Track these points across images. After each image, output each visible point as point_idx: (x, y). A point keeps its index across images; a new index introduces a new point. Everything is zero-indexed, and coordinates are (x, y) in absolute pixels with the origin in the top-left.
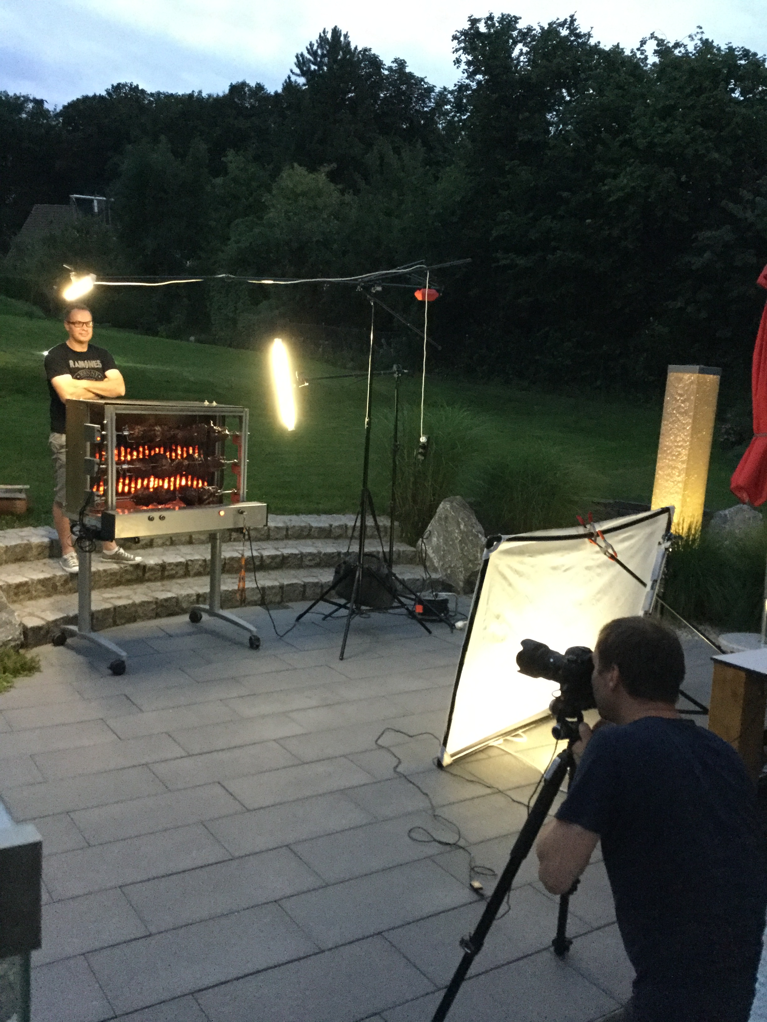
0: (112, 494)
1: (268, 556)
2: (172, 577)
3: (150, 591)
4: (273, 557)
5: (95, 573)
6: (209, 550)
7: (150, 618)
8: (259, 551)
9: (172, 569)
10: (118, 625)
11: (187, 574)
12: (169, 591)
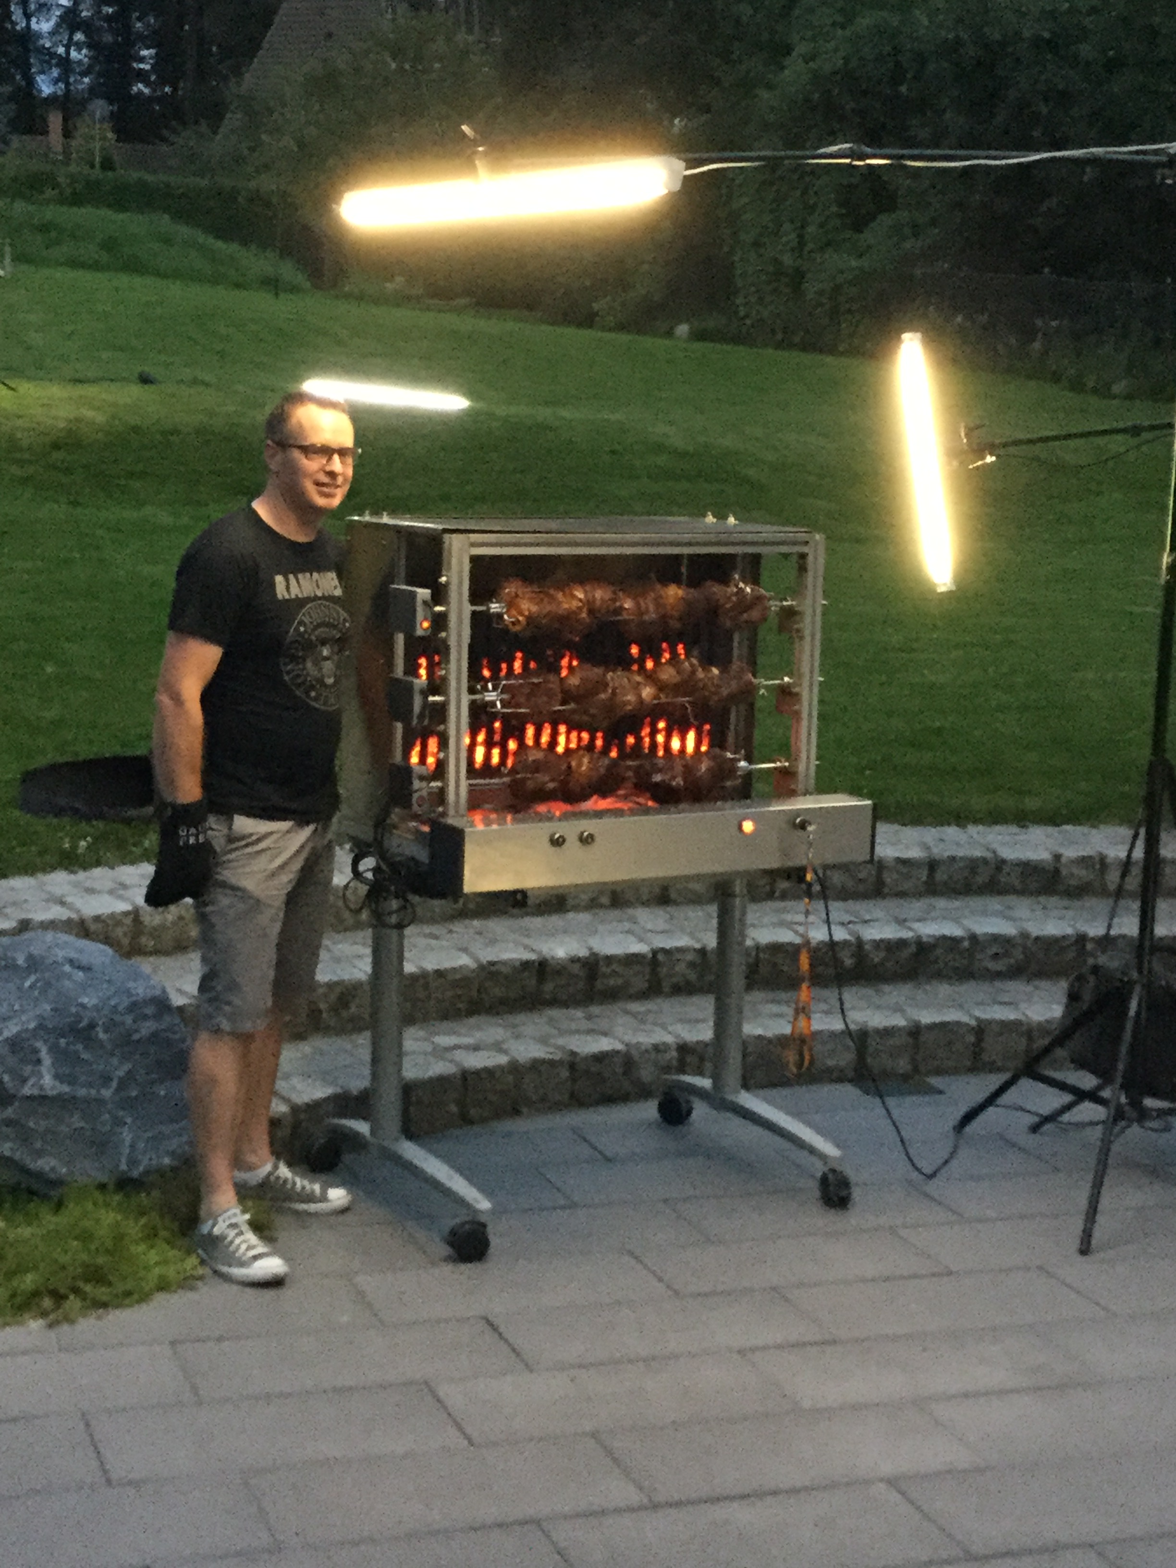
0: (458, 772)
2: (612, 996)
3: (555, 1032)
6: (714, 924)
7: (555, 1106)
8: (852, 927)
9: (614, 974)
11: (653, 989)
12: (605, 1034)
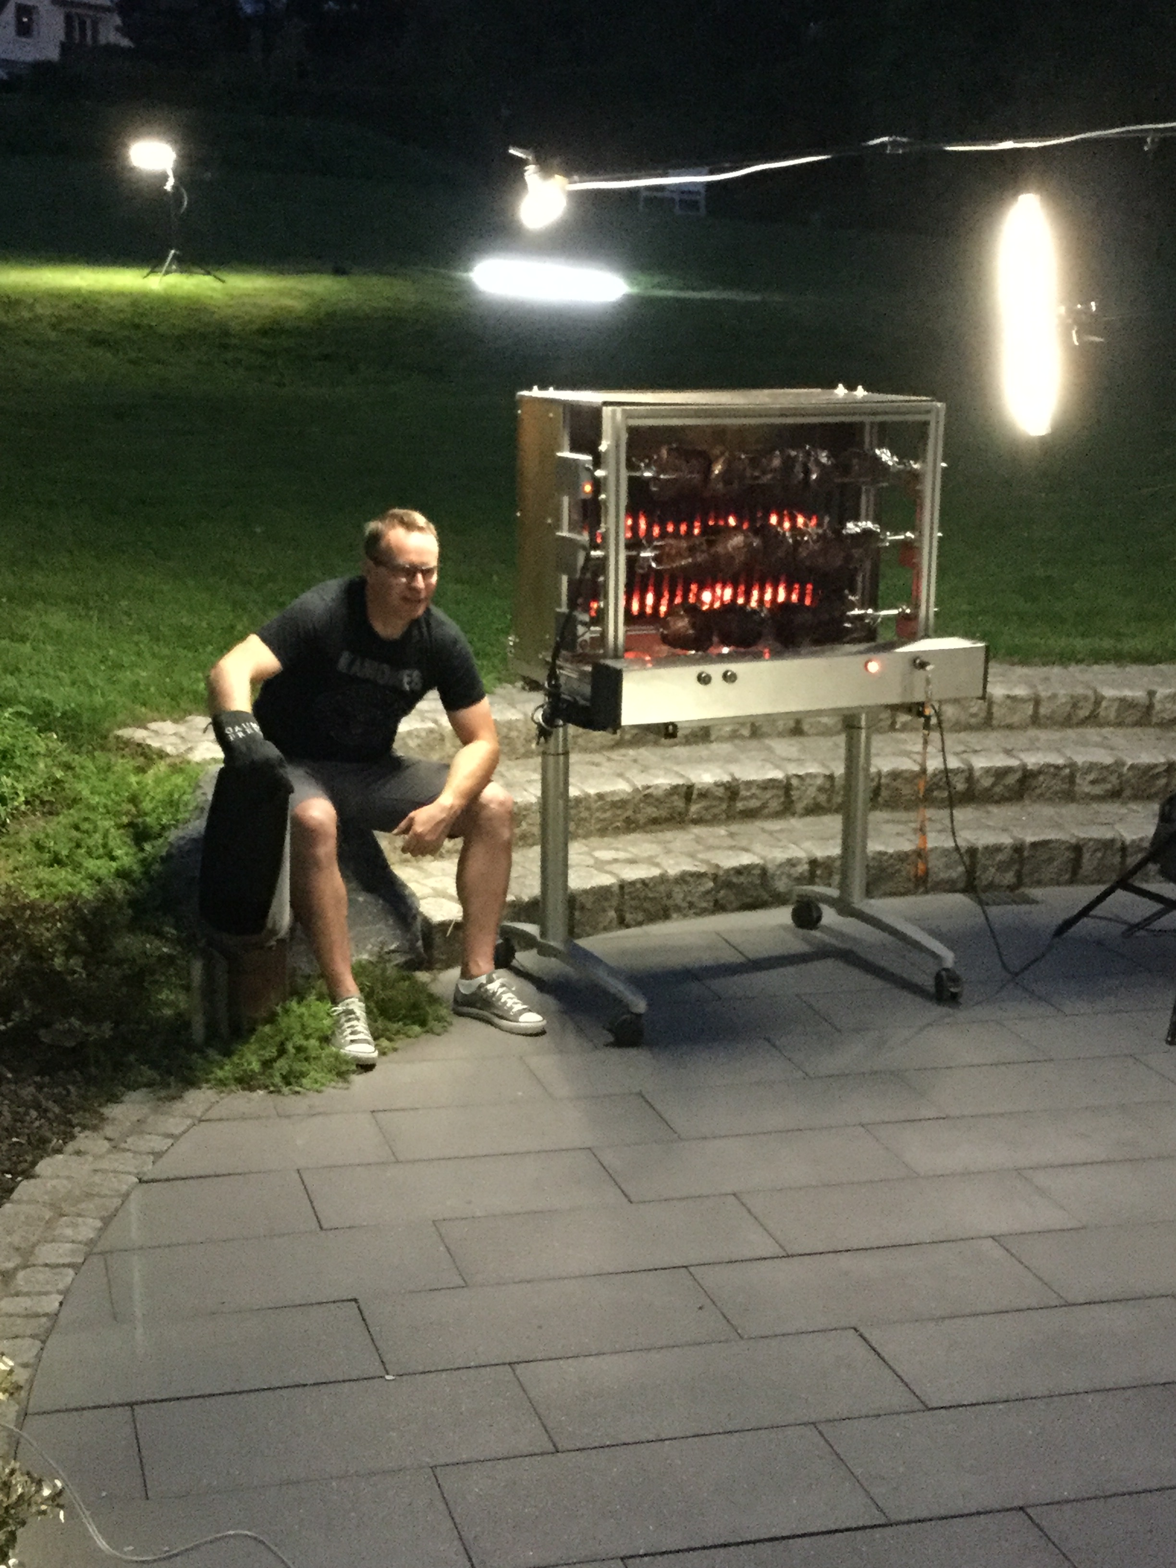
0: (617, 619)
1: (987, 771)
2: (752, 815)
4: (1001, 773)
5: (578, 800)
6: (842, 752)
7: (703, 912)
8: (965, 756)
9: (753, 796)
10: (628, 926)
11: (787, 809)
12: (746, 850)
